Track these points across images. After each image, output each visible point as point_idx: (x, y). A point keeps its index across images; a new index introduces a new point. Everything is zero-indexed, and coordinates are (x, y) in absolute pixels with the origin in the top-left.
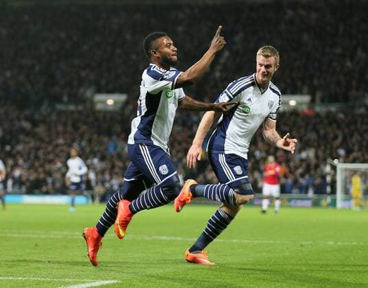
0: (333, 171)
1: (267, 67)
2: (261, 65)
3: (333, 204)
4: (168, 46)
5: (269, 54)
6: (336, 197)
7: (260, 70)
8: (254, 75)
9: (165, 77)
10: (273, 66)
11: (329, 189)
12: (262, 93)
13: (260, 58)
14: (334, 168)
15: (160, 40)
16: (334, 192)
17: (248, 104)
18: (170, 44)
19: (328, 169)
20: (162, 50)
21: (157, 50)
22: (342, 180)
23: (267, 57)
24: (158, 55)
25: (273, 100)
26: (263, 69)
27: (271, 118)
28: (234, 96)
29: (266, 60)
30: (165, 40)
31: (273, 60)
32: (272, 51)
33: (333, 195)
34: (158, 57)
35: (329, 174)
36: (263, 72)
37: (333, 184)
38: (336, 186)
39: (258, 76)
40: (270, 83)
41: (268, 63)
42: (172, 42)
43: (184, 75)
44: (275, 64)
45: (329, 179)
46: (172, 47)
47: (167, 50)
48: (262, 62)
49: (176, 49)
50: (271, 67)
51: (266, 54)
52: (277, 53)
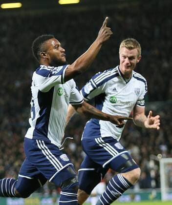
0: (156, 166)
1: (131, 58)
2: (125, 57)
3: (159, 197)
4: (57, 47)
5: (132, 46)
6: (160, 190)
7: (123, 62)
8: (117, 67)
9: (53, 73)
10: (136, 58)
11: (153, 183)
12: (127, 83)
13: (123, 51)
14: (157, 163)
15: (48, 42)
16: (158, 185)
17: (114, 94)
18: (58, 45)
19: (151, 164)
20: (51, 51)
21: (45, 51)
22: (165, 174)
23: (130, 48)
24: (47, 56)
25: (139, 87)
26: (127, 60)
27: (139, 105)
28: (98, 86)
29: (129, 52)
30: (53, 42)
31: (136, 52)
32: (134, 43)
33: (158, 189)
34: (48, 59)
35: (153, 169)
36: (128, 64)
37: (157, 178)
38: (160, 180)
39: (122, 67)
40: (134, 73)
41: (131, 55)
42: (59, 44)
43: (71, 67)
44: (138, 56)
45: (153, 174)
46: (60, 48)
47: (55, 51)
48: (125, 54)
49: (64, 50)
50: (134, 58)
51: (129, 45)
52: (139, 45)
